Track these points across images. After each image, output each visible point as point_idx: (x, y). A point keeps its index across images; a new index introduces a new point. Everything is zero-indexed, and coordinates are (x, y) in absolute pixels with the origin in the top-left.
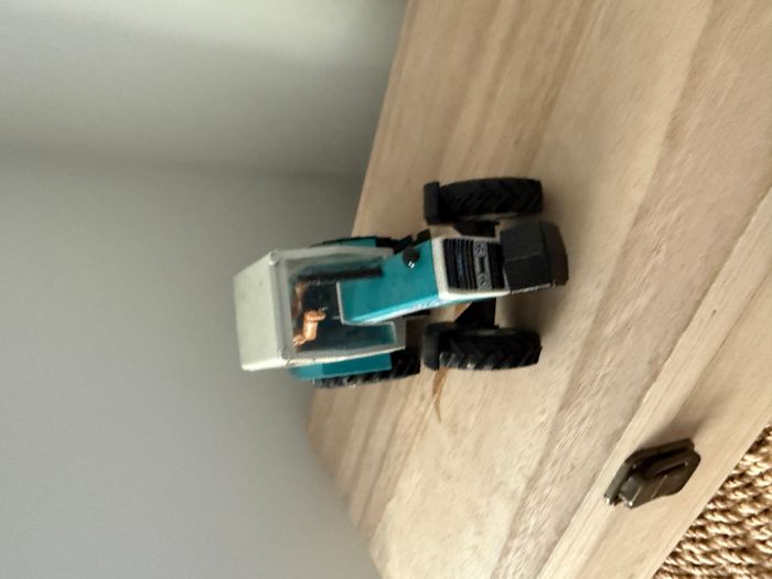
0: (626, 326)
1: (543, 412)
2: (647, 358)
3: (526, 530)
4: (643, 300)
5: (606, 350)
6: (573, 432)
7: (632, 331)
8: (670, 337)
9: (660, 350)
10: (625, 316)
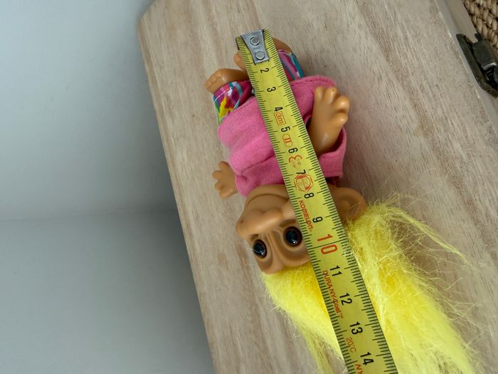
1: (380, 78)
3: (462, 162)
6: (409, 55)
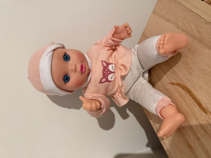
0: (197, 30)
2: (205, 25)
4: (193, 26)
5: (202, 36)
7: (199, 29)
8: (201, 19)
9: (204, 21)
10: (195, 31)
